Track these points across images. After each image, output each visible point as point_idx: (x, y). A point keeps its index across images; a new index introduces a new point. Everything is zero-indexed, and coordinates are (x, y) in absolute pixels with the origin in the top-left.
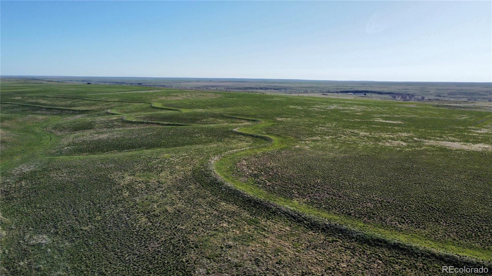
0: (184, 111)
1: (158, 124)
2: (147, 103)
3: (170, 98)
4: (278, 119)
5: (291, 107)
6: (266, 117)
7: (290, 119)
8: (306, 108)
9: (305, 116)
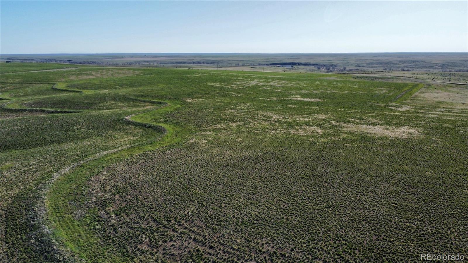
0: (87, 92)
1: (43, 111)
2: (51, 83)
3: (81, 77)
4: (189, 100)
5: (209, 84)
6: (175, 97)
7: (201, 99)
8: (224, 84)
9: (220, 95)
